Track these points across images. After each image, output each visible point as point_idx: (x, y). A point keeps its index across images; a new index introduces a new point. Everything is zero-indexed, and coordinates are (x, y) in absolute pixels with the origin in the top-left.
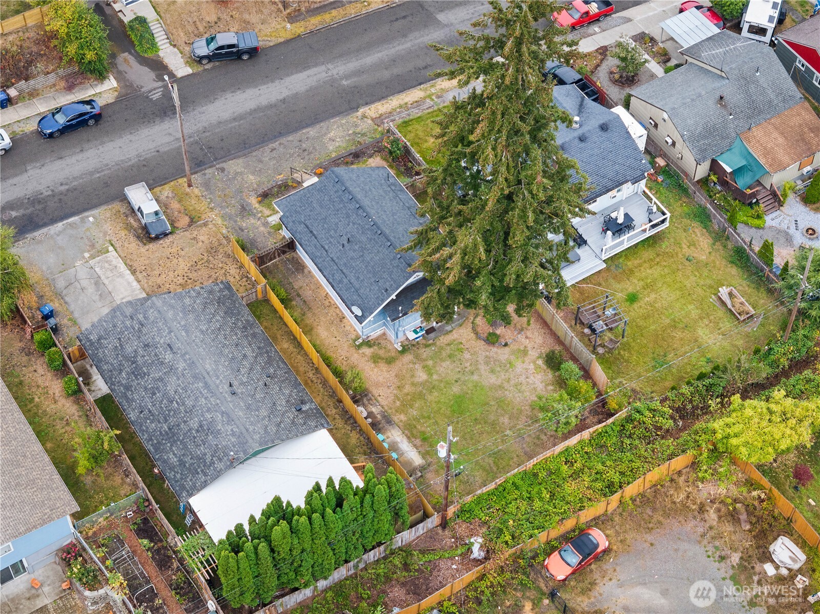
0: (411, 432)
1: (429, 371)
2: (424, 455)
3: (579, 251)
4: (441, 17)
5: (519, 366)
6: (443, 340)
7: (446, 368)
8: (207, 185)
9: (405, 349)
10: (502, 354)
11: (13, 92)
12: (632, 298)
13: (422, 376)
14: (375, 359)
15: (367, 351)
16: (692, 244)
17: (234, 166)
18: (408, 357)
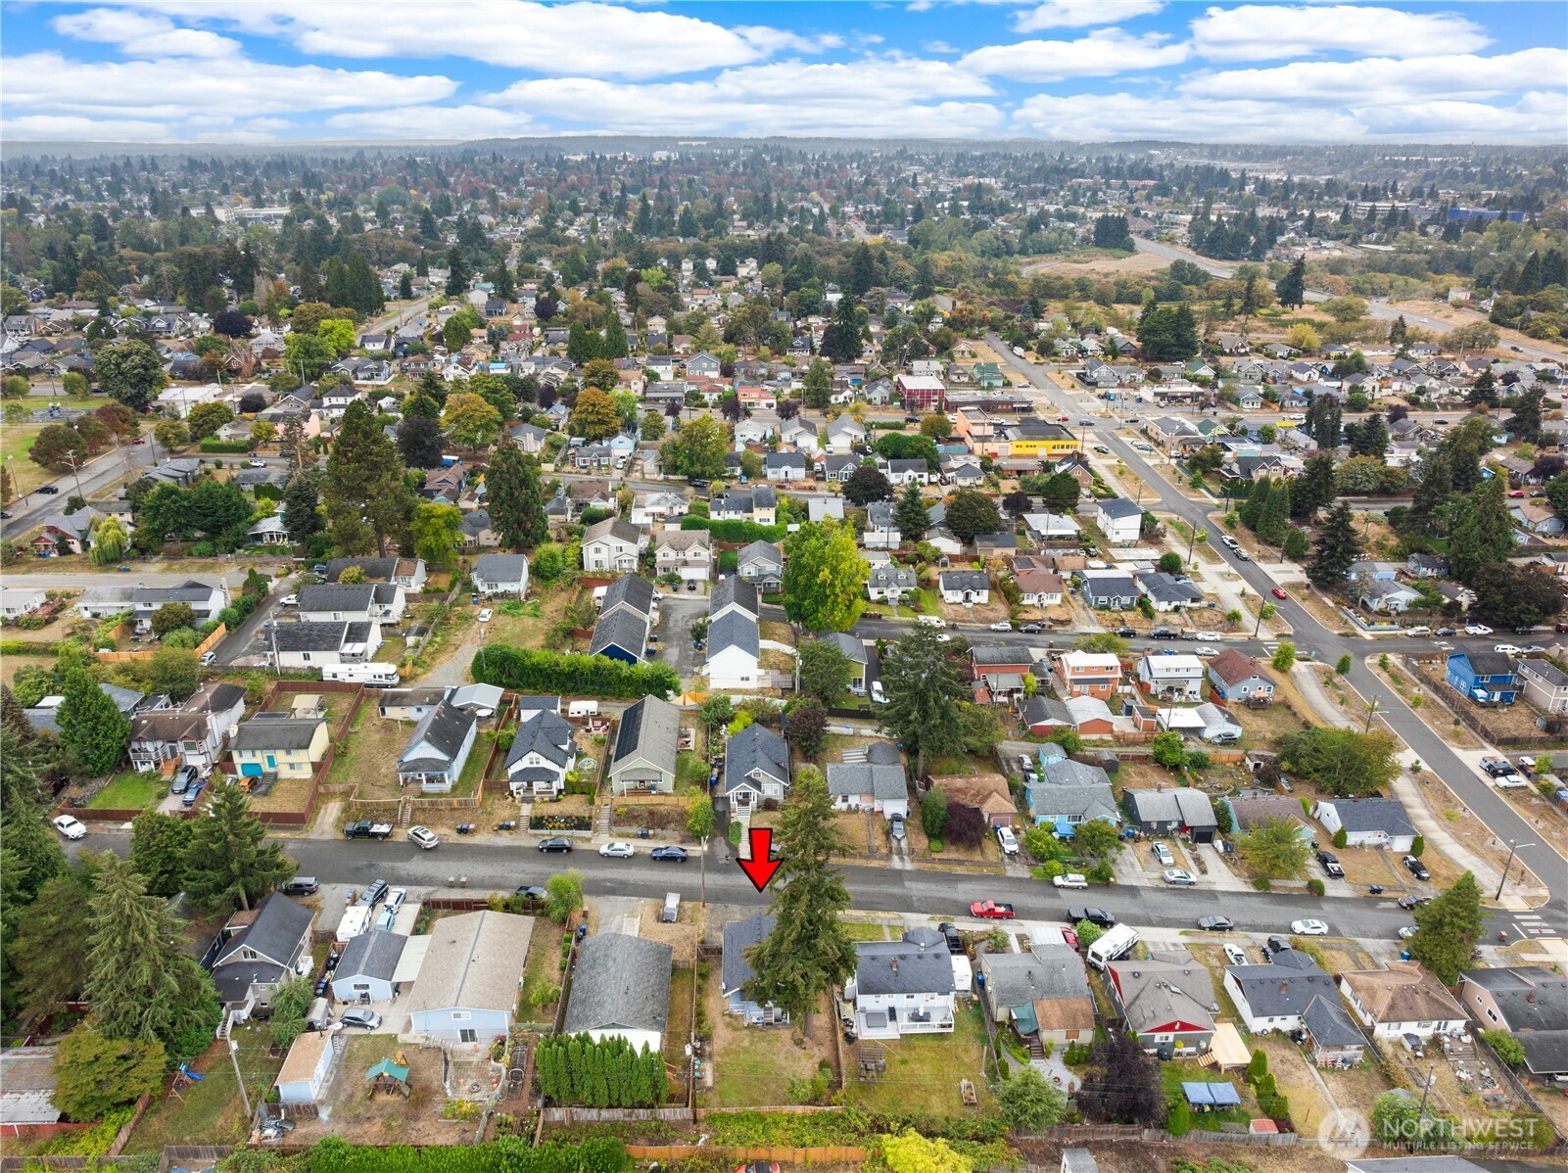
0: (717, 1068)
1: (752, 1043)
2: (715, 1083)
3: (889, 1023)
4: (907, 884)
5: (804, 1062)
6: (773, 1031)
7: (762, 1046)
8: (712, 911)
9: (749, 1027)
10: (798, 1052)
11: (651, 832)
12: (904, 1062)
13: (746, 1043)
14: (728, 1025)
15: (727, 1019)
16: (966, 1051)
17: (735, 908)
18: (747, 1032)
